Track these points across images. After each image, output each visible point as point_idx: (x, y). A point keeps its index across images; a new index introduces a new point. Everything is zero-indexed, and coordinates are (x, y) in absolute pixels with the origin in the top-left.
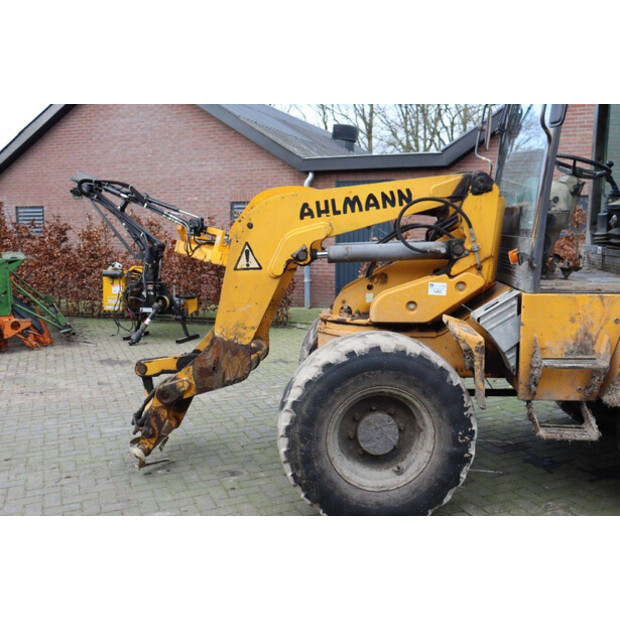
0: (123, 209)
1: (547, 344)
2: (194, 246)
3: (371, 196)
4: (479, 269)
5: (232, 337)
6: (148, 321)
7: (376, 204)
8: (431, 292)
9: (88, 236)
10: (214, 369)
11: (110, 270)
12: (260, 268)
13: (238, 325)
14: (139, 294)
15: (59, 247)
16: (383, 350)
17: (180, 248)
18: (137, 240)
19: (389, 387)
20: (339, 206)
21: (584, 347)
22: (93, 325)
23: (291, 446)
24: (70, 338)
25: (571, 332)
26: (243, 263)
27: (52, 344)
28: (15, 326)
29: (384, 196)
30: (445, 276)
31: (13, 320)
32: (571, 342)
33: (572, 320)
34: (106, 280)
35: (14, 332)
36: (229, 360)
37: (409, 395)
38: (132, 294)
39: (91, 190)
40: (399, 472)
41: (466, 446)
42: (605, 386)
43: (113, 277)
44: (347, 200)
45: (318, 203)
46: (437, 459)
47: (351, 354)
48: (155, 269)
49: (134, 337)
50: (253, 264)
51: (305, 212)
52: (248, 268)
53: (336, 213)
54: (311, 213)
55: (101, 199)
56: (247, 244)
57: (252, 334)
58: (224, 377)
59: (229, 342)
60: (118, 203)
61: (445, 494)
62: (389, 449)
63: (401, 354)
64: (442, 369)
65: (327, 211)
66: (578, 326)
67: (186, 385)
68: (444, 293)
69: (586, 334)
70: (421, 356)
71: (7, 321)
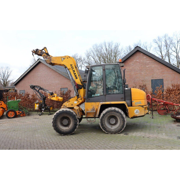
0: (39, 91)
1: (89, 109)
2: (51, 97)
4: (81, 99)
6: (43, 111)
8: (75, 103)
9: (33, 96)
11: (36, 102)
14: (41, 106)
15: (27, 98)
17: (49, 98)
18: (41, 96)
19: (66, 115)
21: (94, 110)
22: (34, 113)
23: (53, 124)
24: (29, 115)
27: (25, 116)
28: (19, 112)
30: (76, 101)
31: (19, 111)
32: (92, 109)
34: (35, 104)
35: (19, 114)
37: (68, 116)
38: (40, 106)
39: (33, 87)
40: (69, 127)
42: (95, 115)
43: (37, 103)
46: (73, 125)
48: (44, 102)
49: (40, 114)
55: (35, 89)
60: (38, 90)
61: (75, 130)
64: (72, 112)
66: (92, 107)
69: (94, 108)
71: (17, 112)
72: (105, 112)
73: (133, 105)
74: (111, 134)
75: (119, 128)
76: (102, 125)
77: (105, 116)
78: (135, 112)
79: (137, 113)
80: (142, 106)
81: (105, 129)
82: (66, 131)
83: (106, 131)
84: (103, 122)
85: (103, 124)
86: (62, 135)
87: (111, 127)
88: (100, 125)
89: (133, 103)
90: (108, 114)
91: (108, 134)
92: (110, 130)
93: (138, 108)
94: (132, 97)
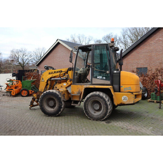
1: (74, 92)
3: (57, 71)
4: (71, 81)
8: (64, 85)
16: (51, 92)
20: (53, 73)
26: (42, 81)
29: (59, 71)
30: (66, 83)
32: (78, 92)
33: (78, 89)
37: (54, 98)
39: (47, 68)
40: (54, 109)
41: (61, 106)
44: (54, 72)
45: (51, 72)
46: (58, 107)
51: (49, 74)
52: (43, 81)
53: (53, 74)
54: (50, 74)
57: (43, 90)
61: (59, 112)
62: (53, 106)
63: (53, 92)
67: (35, 97)
68: (65, 85)
70: (55, 93)
71: (30, 91)
72: (89, 96)
73: (121, 91)
74: (93, 120)
75: (102, 115)
76: (85, 109)
77: (89, 100)
78: (123, 98)
79: (125, 101)
80: (132, 93)
81: (88, 114)
82: (51, 112)
84: (86, 106)
85: (87, 108)
87: (95, 113)
88: (84, 109)
89: (121, 88)
90: (92, 98)
91: (90, 119)
92: (92, 116)
93: (127, 94)
94: (121, 81)
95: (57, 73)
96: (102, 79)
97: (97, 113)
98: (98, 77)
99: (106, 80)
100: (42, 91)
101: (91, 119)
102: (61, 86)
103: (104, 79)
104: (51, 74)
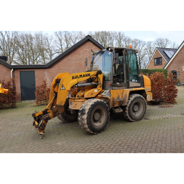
1: (115, 97)
3: (84, 75)
4: (101, 87)
5: (60, 104)
7: (85, 76)
8: (95, 92)
10: (57, 111)
12: (65, 89)
13: (61, 102)
20: (79, 77)
21: (118, 98)
23: (87, 120)
25: (117, 95)
26: (62, 89)
29: (86, 74)
30: (96, 88)
36: (60, 109)
42: (122, 103)
45: (75, 76)
46: (106, 119)
47: (95, 102)
50: (64, 89)
51: (73, 78)
52: (63, 90)
53: (78, 78)
54: (74, 78)
56: (62, 85)
57: (64, 103)
58: (59, 113)
59: (60, 105)
62: (99, 118)
64: (105, 104)
65: (77, 78)
66: (118, 95)
67: (51, 116)
68: (97, 91)
72: (133, 99)
75: (142, 114)
76: (129, 113)
82: (100, 127)
83: (132, 119)
86: (96, 133)
87: (135, 114)
90: (135, 100)
92: (135, 117)
93: (149, 93)
94: (145, 83)
95: (83, 76)
96: (135, 82)
97: (137, 114)
98: (133, 80)
99: (138, 82)
100: (62, 104)
101: (134, 121)
102: (92, 94)
103: (136, 82)
104: (76, 78)
